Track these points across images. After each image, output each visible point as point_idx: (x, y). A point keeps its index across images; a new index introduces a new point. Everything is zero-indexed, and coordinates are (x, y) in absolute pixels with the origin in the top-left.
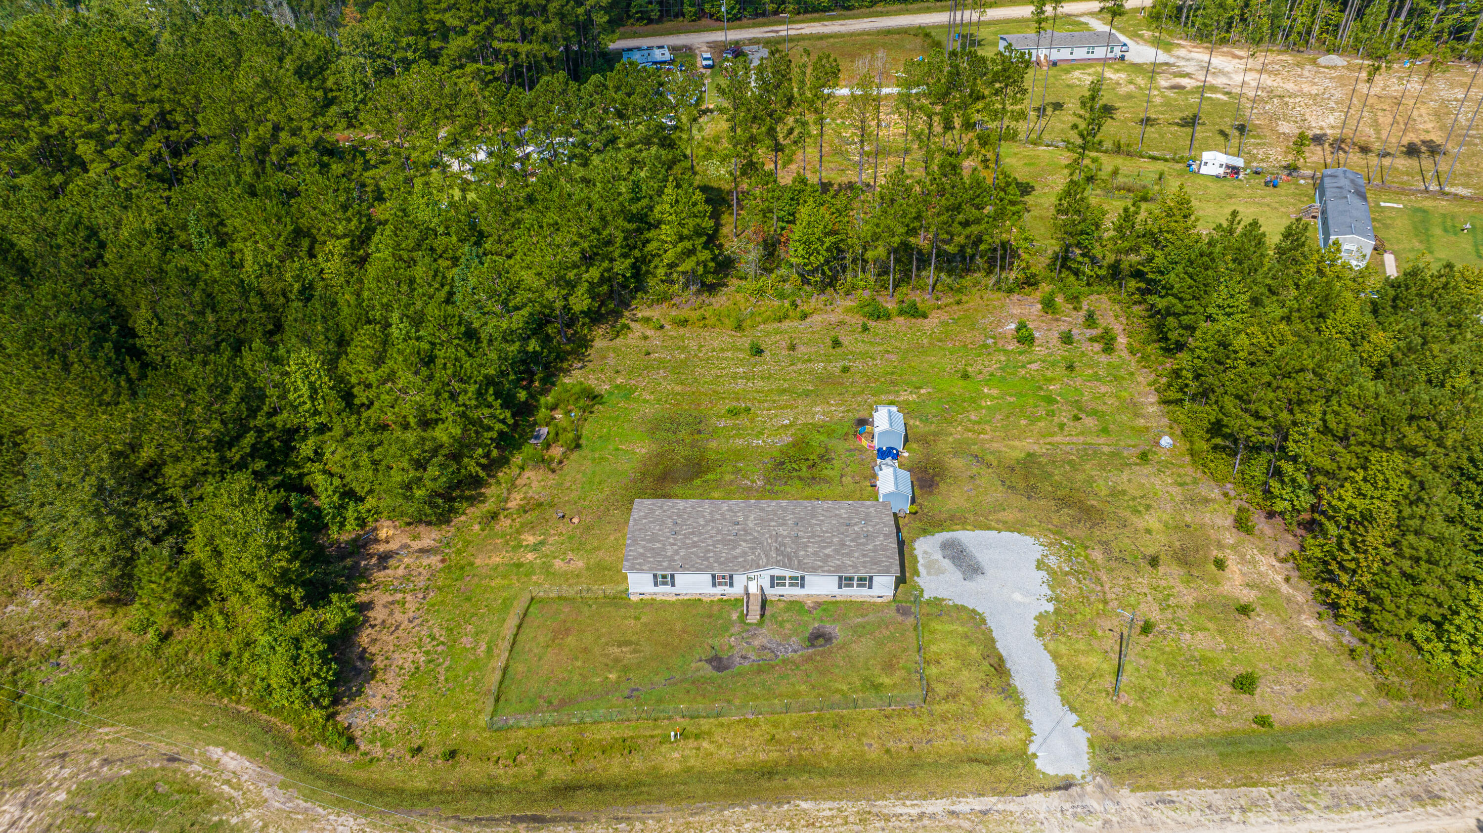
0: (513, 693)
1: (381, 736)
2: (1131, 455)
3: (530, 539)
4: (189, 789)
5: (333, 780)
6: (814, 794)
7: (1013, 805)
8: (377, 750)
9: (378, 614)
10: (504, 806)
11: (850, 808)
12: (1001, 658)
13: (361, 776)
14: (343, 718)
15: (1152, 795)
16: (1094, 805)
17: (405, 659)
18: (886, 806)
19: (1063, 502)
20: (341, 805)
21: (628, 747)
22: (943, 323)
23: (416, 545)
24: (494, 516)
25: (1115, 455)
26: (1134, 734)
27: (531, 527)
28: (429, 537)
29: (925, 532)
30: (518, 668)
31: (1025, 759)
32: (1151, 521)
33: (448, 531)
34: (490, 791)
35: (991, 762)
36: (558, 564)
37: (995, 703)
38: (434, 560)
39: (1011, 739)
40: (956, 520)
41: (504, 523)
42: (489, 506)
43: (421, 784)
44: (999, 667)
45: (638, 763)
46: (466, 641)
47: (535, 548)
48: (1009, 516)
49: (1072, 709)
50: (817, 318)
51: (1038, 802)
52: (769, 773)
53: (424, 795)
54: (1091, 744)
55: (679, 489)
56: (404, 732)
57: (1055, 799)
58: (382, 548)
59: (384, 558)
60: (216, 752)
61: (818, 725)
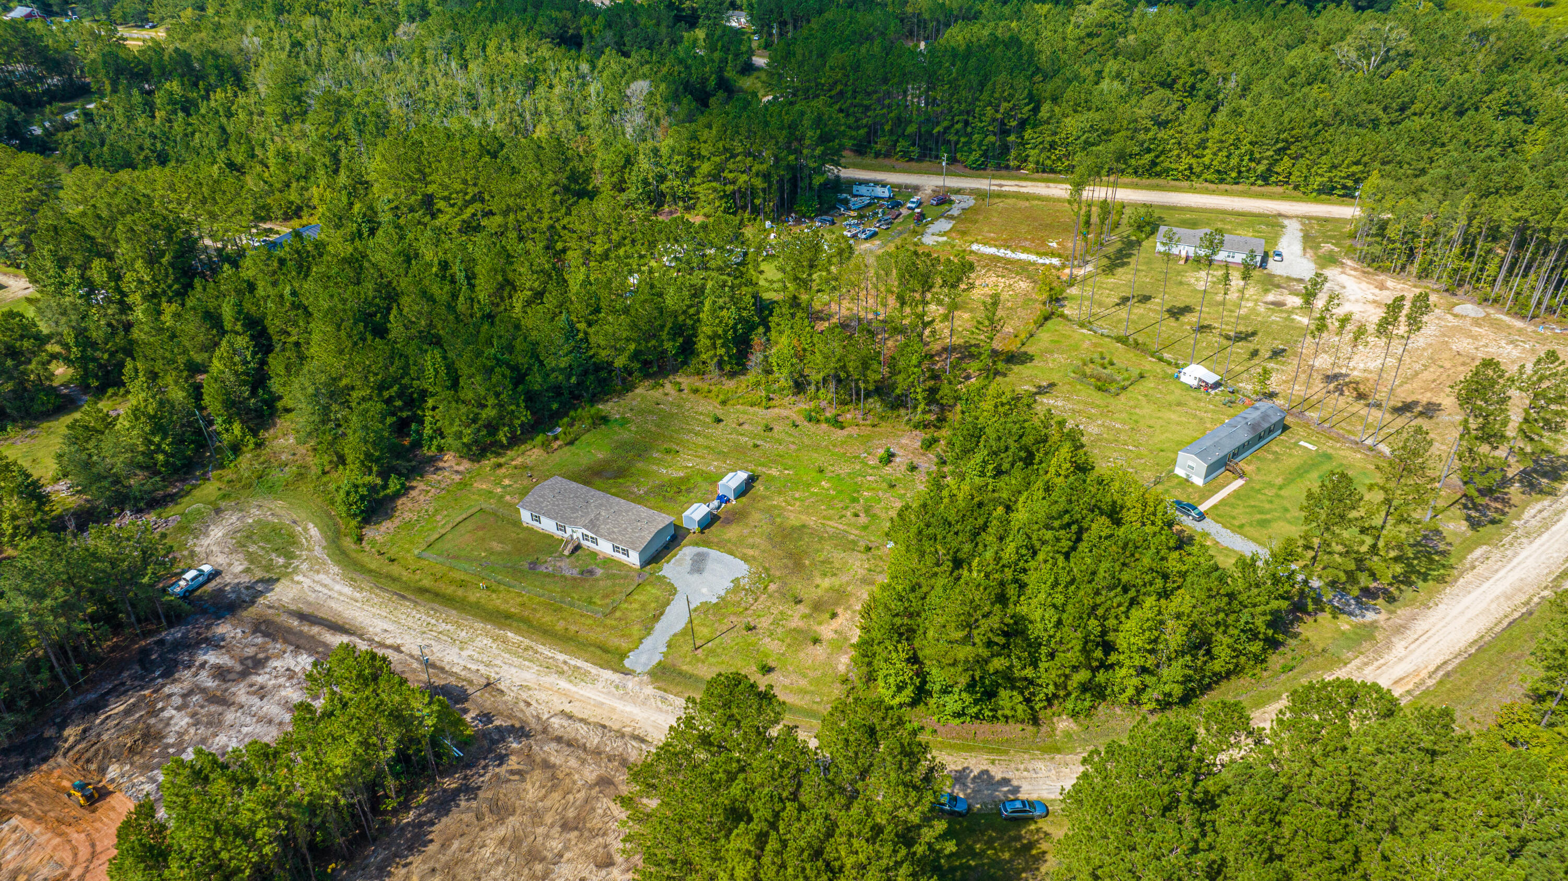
0: (438, 545)
1: (373, 542)
2: (862, 544)
3: (507, 482)
4: (292, 535)
5: (344, 553)
6: (518, 631)
7: (594, 670)
8: (368, 548)
9: (413, 493)
10: (395, 587)
11: (527, 642)
12: (662, 614)
13: (354, 555)
14: (364, 531)
15: (662, 693)
16: (630, 685)
17: (407, 516)
18: (541, 648)
19: (790, 555)
20: (338, 563)
21: (462, 584)
22: (850, 436)
23: (456, 468)
24: (500, 466)
25: (854, 542)
26: (684, 668)
27: (512, 476)
28: (465, 465)
29: (697, 544)
30: (449, 536)
31: (623, 656)
32: (826, 583)
33: (477, 466)
34: (394, 580)
35: (606, 651)
36: (508, 498)
37: (636, 630)
38: (457, 478)
39: (624, 645)
40: (721, 545)
41: (503, 471)
42: (502, 460)
43: (373, 566)
44: (657, 618)
45: (460, 592)
46: (439, 518)
47: (504, 487)
48: (750, 552)
49: (669, 646)
50: (776, 411)
51: (608, 674)
52: (508, 616)
53: (370, 571)
54: (660, 663)
55: (598, 482)
56: (384, 544)
57: (616, 677)
58: (441, 464)
59: (438, 469)
60: (311, 526)
61: (547, 606)
